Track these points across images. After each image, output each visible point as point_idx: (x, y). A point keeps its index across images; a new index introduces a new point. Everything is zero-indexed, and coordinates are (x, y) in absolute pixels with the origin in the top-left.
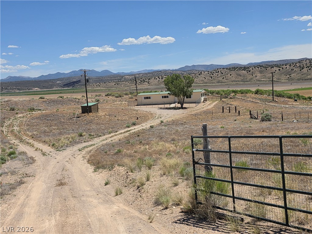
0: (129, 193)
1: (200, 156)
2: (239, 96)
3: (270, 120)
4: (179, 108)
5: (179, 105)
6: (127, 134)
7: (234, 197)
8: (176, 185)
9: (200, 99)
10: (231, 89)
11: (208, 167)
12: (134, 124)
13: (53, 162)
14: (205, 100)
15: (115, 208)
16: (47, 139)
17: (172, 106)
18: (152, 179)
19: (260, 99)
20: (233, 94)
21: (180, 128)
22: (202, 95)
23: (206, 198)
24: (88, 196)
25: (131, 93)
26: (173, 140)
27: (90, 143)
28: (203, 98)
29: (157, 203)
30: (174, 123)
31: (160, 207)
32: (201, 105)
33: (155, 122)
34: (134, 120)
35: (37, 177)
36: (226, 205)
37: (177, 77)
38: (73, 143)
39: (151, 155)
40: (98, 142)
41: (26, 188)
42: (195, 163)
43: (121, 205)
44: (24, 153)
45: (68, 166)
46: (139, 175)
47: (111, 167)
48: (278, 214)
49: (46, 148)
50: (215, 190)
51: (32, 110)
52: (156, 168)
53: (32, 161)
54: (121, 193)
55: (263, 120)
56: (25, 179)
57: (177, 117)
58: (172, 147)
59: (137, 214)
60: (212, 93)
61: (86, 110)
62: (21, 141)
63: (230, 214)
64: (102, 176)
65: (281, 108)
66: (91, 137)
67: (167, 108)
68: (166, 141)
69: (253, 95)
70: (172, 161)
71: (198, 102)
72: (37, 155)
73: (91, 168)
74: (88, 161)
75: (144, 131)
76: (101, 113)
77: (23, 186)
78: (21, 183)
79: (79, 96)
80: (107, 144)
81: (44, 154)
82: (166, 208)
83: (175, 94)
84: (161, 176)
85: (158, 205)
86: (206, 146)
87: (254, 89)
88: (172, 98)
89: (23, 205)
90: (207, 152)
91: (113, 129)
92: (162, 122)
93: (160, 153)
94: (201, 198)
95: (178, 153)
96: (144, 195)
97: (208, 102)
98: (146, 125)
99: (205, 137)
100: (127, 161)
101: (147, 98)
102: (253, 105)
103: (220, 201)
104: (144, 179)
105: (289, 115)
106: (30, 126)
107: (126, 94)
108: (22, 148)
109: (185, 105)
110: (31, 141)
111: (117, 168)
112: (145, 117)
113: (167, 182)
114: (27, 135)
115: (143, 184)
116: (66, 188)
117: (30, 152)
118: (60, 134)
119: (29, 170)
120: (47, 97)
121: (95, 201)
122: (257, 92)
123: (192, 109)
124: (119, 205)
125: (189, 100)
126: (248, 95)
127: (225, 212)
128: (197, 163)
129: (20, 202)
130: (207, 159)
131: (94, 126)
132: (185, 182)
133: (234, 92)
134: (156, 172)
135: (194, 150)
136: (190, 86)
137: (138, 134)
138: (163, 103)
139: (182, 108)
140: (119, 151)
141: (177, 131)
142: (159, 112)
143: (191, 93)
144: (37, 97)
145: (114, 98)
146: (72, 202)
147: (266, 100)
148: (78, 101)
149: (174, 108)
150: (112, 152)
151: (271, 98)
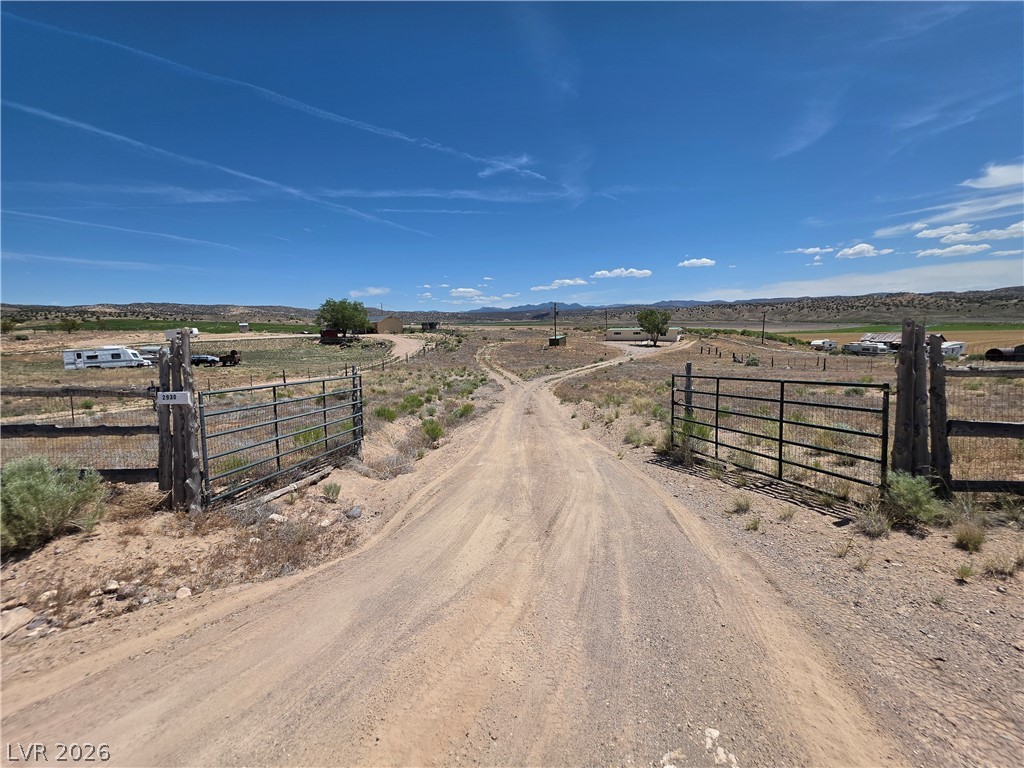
0: (597, 428)
1: (680, 397)
2: (721, 336)
3: (756, 365)
4: (652, 346)
5: (652, 343)
6: (594, 370)
7: (717, 443)
8: (648, 425)
9: (676, 338)
10: (712, 328)
11: (689, 410)
12: (602, 360)
13: (521, 392)
14: (682, 339)
15: (583, 441)
16: (515, 369)
17: (645, 343)
18: (621, 417)
19: (746, 341)
20: (715, 334)
21: (651, 368)
22: (678, 333)
23: (684, 441)
24: (555, 427)
25: (600, 328)
26: (644, 379)
27: (556, 376)
28: (679, 337)
29: (627, 441)
30: (645, 361)
31: (630, 445)
32: (676, 344)
33: (625, 359)
34: (602, 356)
35: (506, 404)
36: (706, 450)
37: (652, 313)
38: (540, 374)
39: (619, 392)
40: (565, 375)
41: (497, 413)
42: (674, 403)
43: (589, 439)
44: (494, 380)
45: (535, 396)
46: (608, 412)
47: (578, 401)
48: (771, 466)
49: (514, 377)
50: (694, 434)
51: (503, 340)
52: (626, 406)
53: (501, 388)
54: (588, 427)
55: (748, 364)
56: (495, 405)
57: (649, 356)
58: (642, 386)
59: (606, 449)
60: (690, 331)
61: (554, 343)
62: (492, 369)
63: (709, 460)
64: (568, 409)
65: (772, 352)
66: (558, 370)
67: (638, 345)
68: (636, 380)
69: (739, 336)
70: (643, 401)
71: (673, 341)
72: (506, 384)
73: (558, 401)
74: (555, 394)
75: (611, 368)
76: (568, 347)
77: (493, 411)
78: (492, 408)
79: (547, 329)
80: (573, 378)
81: (512, 383)
82: (637, 447)
83: (649, 331)
84: (632, 414)
85: (629, 443)
86: (688, 386)
87: (740, 330)
88: (644, 334)
89: (494, 428)
90: (689, 393)
91: (580, 363)
92: (632, 359)
93: (629, 391)
94: (678, 440)
95: (649, 392)
96: (612, 432)
97: (685, 342)
98: (615, 362)
99: (689, 377)
100: (595, 396)
101: (617, 333)
102: (738, 347)
103: (700, 446)
104: (613, 416)
105: (780, 360)
106: (500, 355)
107: (595, 329)
108: (492, 375)
109: (658, 343)
110: (500, 370)
111: (583, 402)
112: (614, 354)
113: (638, 421)
114: (497, 364)
115: (611, 421)
116: (533, 417)
117: (499, 380)
118: (528, 365)
119: (499, 396)
120: (517, 328)
121: (562, 433)
122: (743, 333)
123: (666, 347)
124: (586, 438)
125: (663, 337)
126: (732, 336)
127: (704, 458)
128: (677, 404)
129: (491, 425)
130: (688, 400)
131: (560, 360)
132: (659, 423)
133: (715, 331)
134: (625, 410)
135: (675, 389)
136: (666, 323)
137: (605, 370)
138: (635, 339)
139: (655, 346)
140: (586, 386)
141: (648, 370)
142: (629, 349)
143: (667, 330)
144: (507, 328)
145: (582, 332)
146: (540, 431)
147: (754, 343)
148: (546, 334)
149: (646, 346)
150: (579, 386)
151: (760, 340)
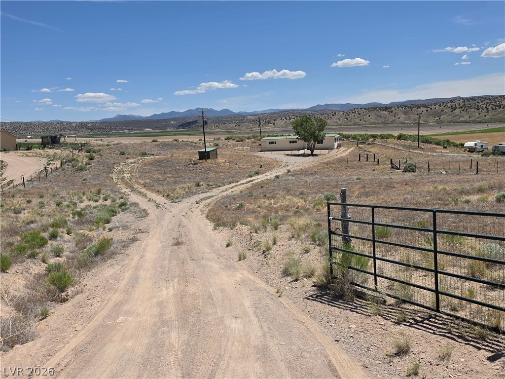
0: (254, 257)
1: (337, 225)
2: (378, 141)
3: (414, 171)
4: (308, 155)
5: (309, 152)
6: (249, 185)
7: (375, 275)
8: (307, 251)
9: (333, 145)
10: (369, 133)
11: (346, 239)
12: (257, 173)
13: (168, 216)
14: (339, 146)
15: (239, 276)
16: (161, 188)
17: (301, 152)
18: (279, 243)
19: (403, 145)
20: (372, 139)
21: (309, 179)
22: (336, 140)
23: (343, 273)
24: (208, 259)
25: (254, 137)
26: (302, 193)
27: (209, 194)
28: (336, 144)
29: (286, 273)
30: (303, 172)
31: (289, 279)
32: (334, 152)
33: (281, 172)
34: (257, 168)
35: (151, 233)
36: (366, 281)
37: (307, 119)
38: (190, 194)
39: (276, 212)
40: (218, 193)
41: (140, 246)
42: (331, 233)
43: (245, 272)
44: (135, 204)
45: (185, 221)
46: (265, 237)
47: (233, 226)
48: (428, 298)
49: (160, 199)
50: (353, 265)
51: (144, 154)
52: (283, 227)
53: (144, 214)
54: (245, 258)
55: (406, 171)
56: (138, 236)
57: (306, 166)
58: (301, 203)
59: (263, 285)
60: (347, 137)
61: (204, 156)
62: (133, 190)
63: (369, 292)
64: (222, 235)
65: (428, 156)
66: (210, 187)
67: (295, 155)
68: (294, 195)
69: (395, 141)
70: (301, 221)
71: (330, 148)
72: (150, 208)
73: (210, 225)
74: (207, 217)
75: (268, 181)
76: (220, 160)
77: (136, 243)
78: (134, 240)
79: (195, 139)
80: (227, 197)
81: (158, 206)
82: (296, 280)
83: (305, 139)
84: (290, 239)
85: (287, 275)
86: (344, 215)
87: (396, 134)
88: (301, 143)
89: (137, 268)
90: (345, 222)
91: (233, 178)
92: (289, 171)
93: (286, 209)
94: (337, 272)
95: (308, 209)
96: (270, 262)
97: (342, 149)
98: (271, 175)
99: (344, 204)
100: (250, 218)
101: (273, 143)
102: (395, 152)
103: (359, 278)
104: (271, 243)
105: (436, 164)
106: (142, 173)
107: (249, 138)
108: (134, 198)
109: (315, 152)
110: (143, 190)
111: (239, 226)
112: (270, 165)
113: (297, 247)
114: (139, 184)
115: (269, 249)
116: (184, 248)
117: (143, 203)
118: (175, 182)
119: (142, 225)
120: (161, 139)
121: (216, 266)
122: (400, 137)
123: (324, 156)
124: (242, 273)
125: (320, 145)
126: (389, 140)
127: (365, 290)
128: (334, 233)
129: (134, 263)
130: (346, 229)
131: (212, 175)
132: (318, 248)
133: (373, 136)
134: (283, 232)
135: (331, 218)
136: (322, 130)
137: (261, 185)
138: (290, 148)
139: (312, 155)
140: (241, 206)
141: (306, 182)
142: (285, 159)
143: (323, 138)
144: (149, 140)
145: (235, 142)
146: (191, 266)
147: (410, 147)
148: (193, 145)
149: (303, 155)
150: (233, 206)
151: (416, 144)
